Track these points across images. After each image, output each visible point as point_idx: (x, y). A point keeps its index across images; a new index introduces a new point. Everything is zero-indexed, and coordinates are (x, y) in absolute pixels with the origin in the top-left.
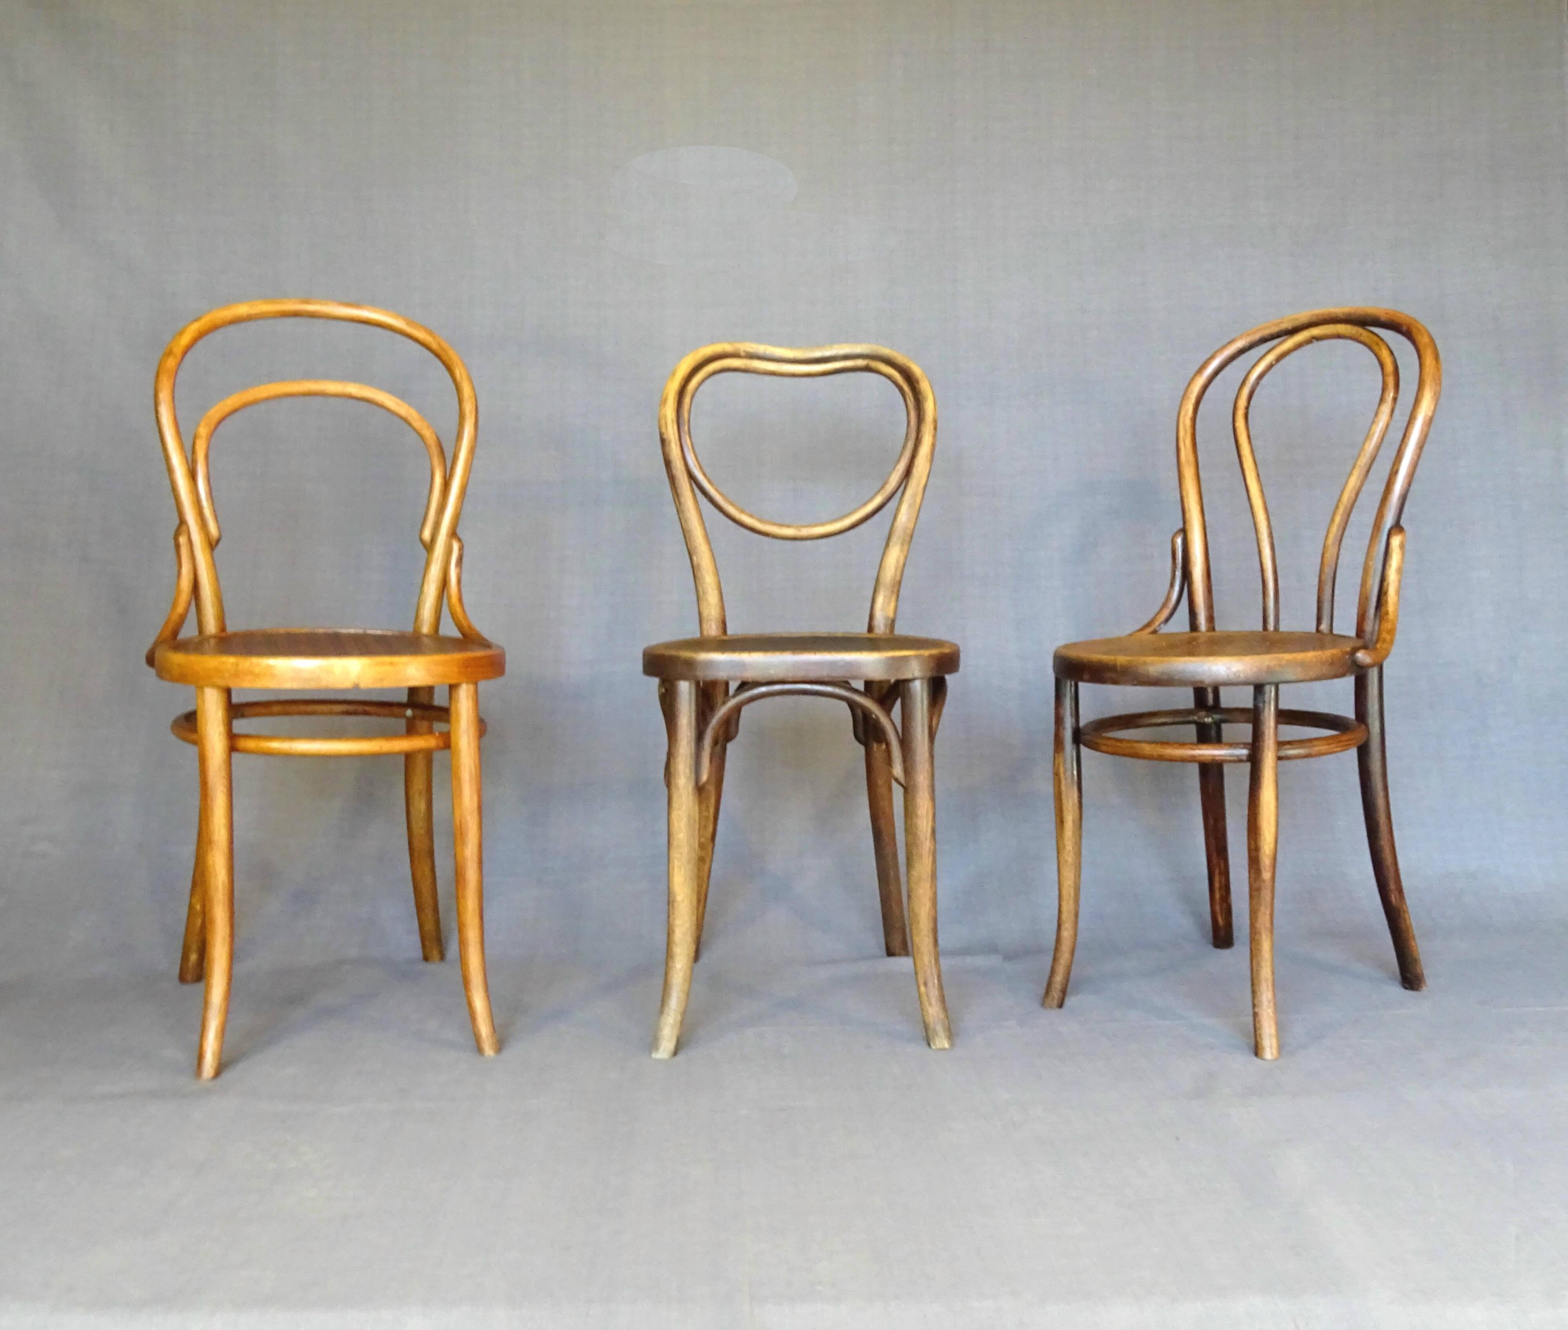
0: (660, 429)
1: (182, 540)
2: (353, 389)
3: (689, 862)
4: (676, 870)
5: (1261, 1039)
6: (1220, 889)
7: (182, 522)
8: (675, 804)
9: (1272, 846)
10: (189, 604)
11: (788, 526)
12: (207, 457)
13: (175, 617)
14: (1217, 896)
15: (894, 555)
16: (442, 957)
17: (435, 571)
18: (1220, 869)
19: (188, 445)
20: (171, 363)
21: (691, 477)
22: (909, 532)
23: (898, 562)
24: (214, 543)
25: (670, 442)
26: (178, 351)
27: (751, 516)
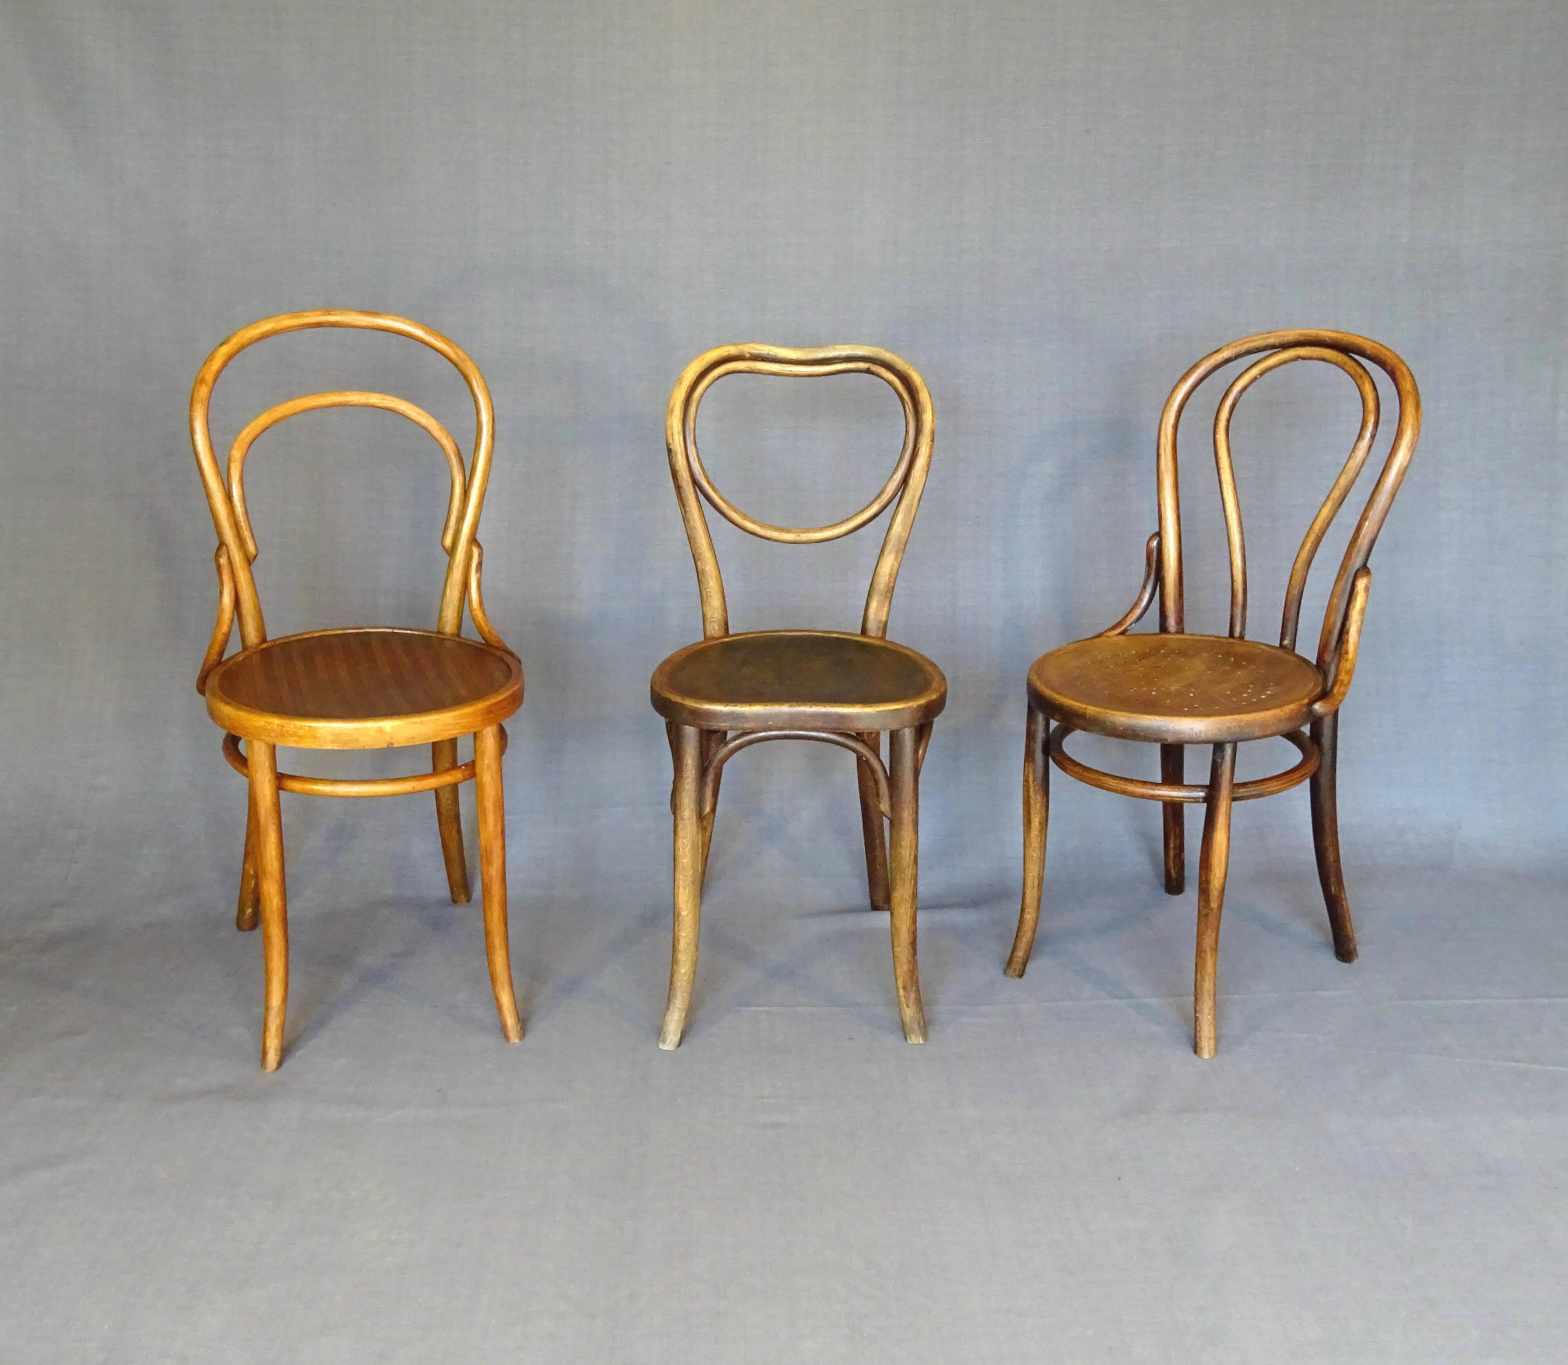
0: (667, 439)
1: (223, 561)
2: (375, 399)
3: (693, 882)
4: (681, 889)
5: (1200, 1040)
6: (1174, 848)
7: (222, 544)
8: (681, 833)
9: (1221, 881)
10: (232, 621)
11: (789, 531)
12: (241, 479)
13: (220, 637)
14: (1172, 853)
15: (888, 563)
16: (469, 900)
17: (457, 575)
18: (1175, 832)
19: (223, 468)
20: (203, 391)
21: (695, 482)
22: (903, 541)
23: (892, 570)
24: (251, 559)
25: (676, 453)
26: (209, 377)
27: (754, 522)
